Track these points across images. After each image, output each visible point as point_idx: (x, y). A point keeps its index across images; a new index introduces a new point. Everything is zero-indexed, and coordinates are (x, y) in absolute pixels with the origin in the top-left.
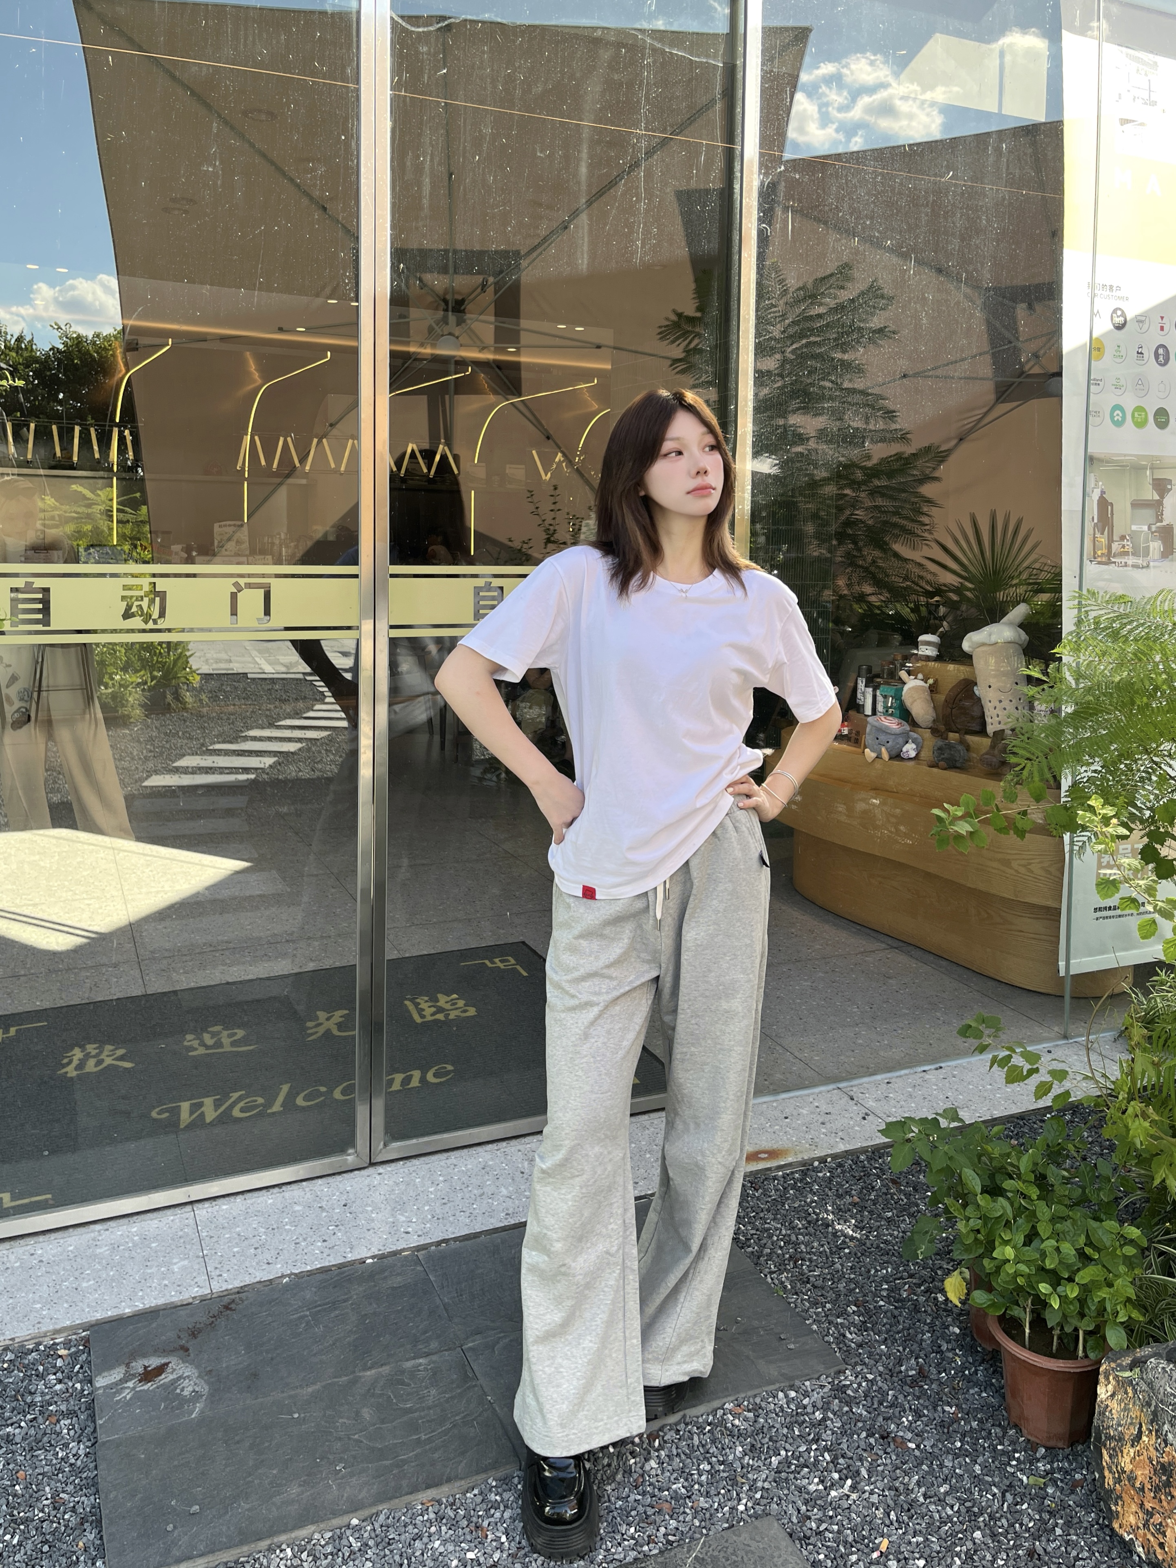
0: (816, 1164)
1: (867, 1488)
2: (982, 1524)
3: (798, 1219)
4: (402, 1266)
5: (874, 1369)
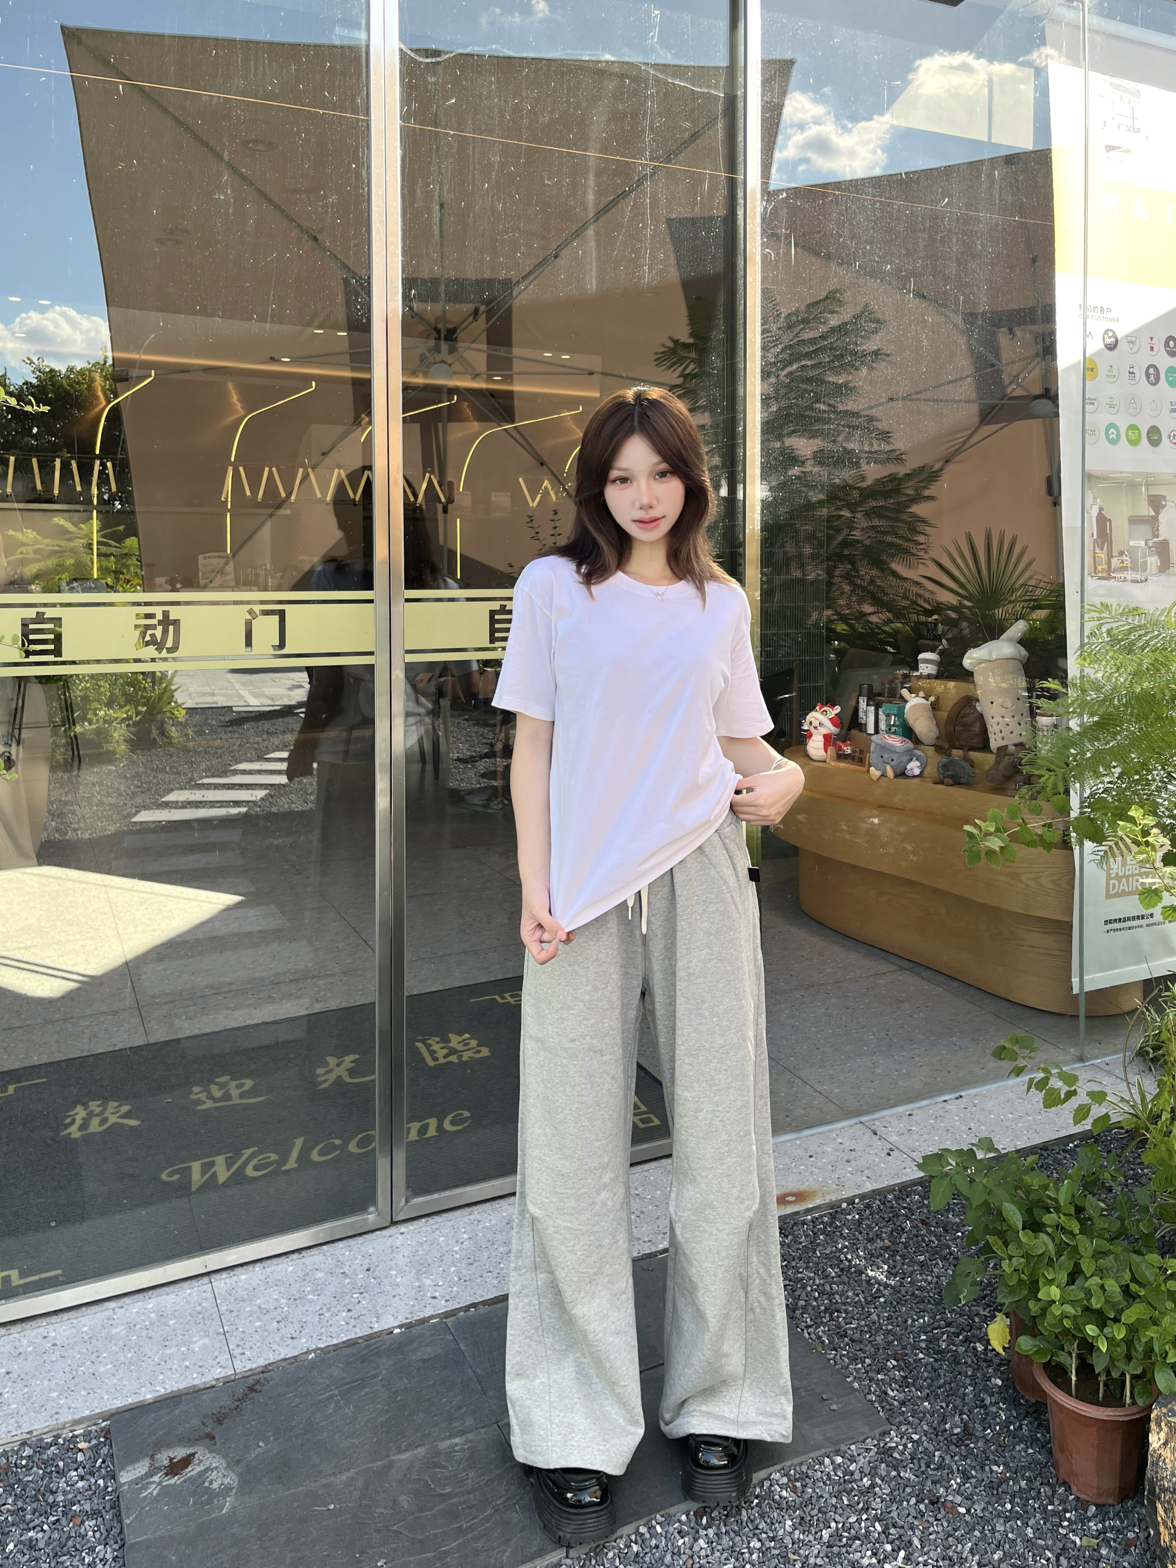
0: (844, 1205)
1: (922, 1560)
3: (831, 1266)
4: (432, 1335)
5: (919, 1429)
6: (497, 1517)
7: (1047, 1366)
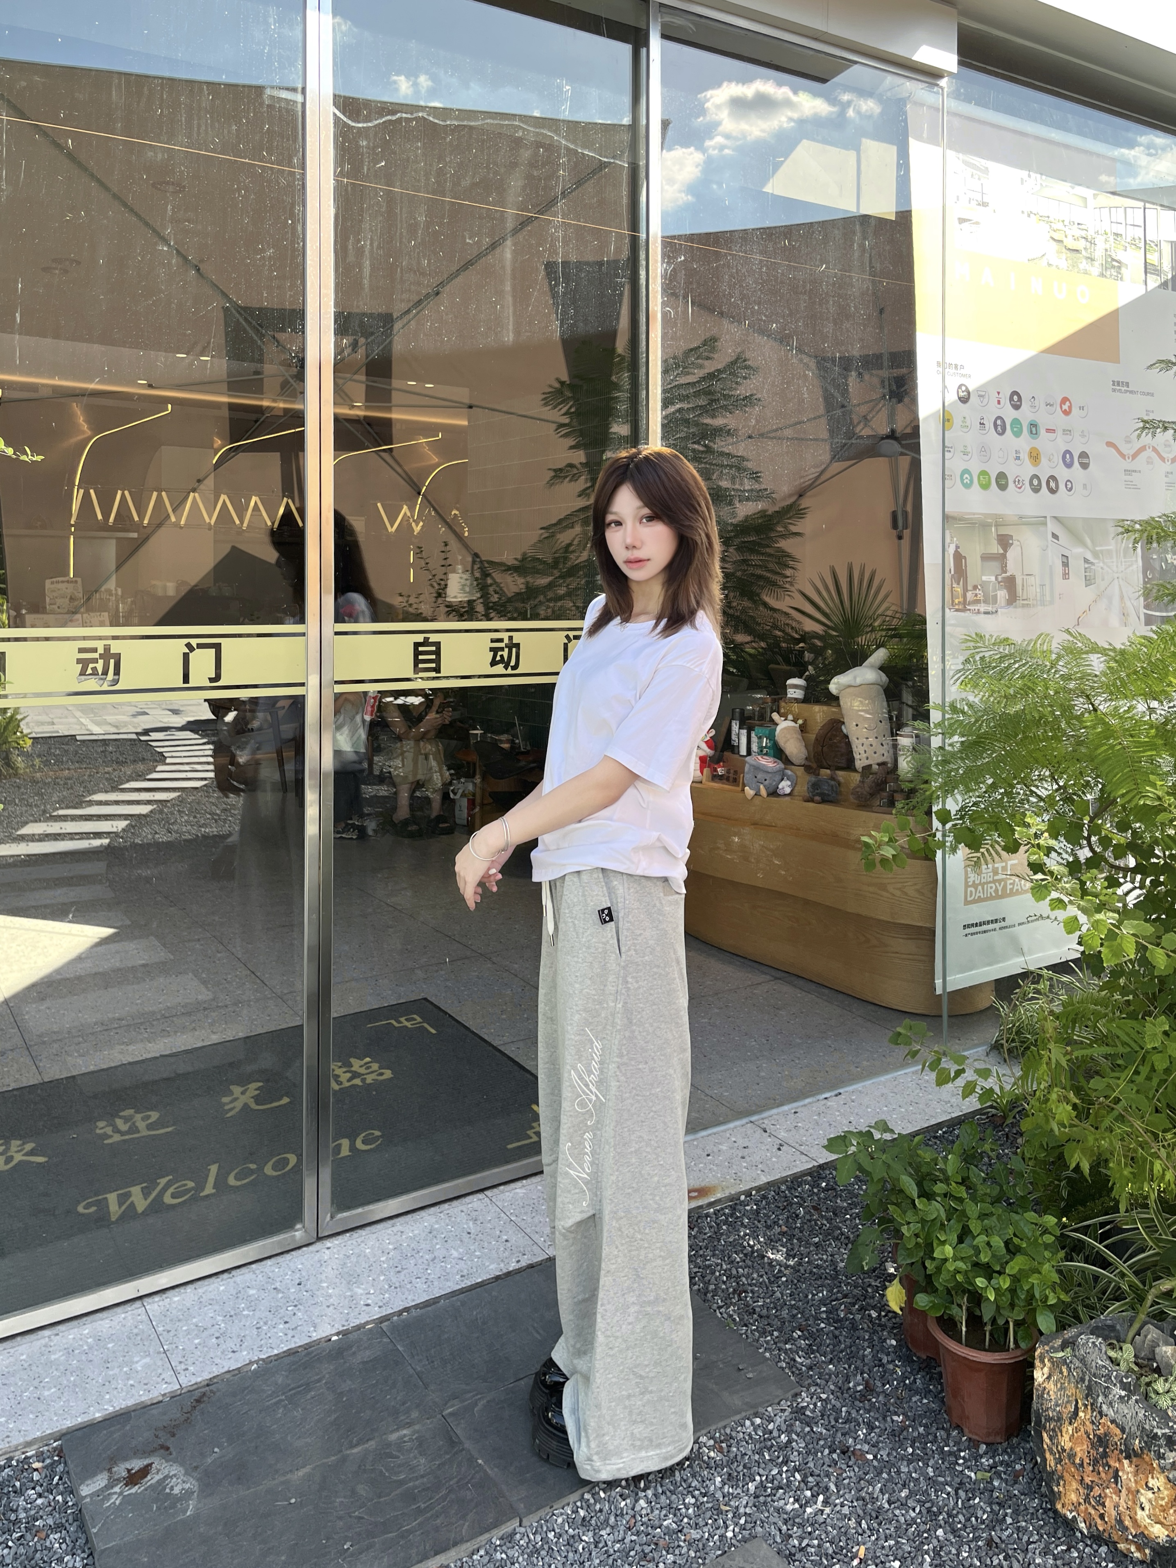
0: (743, 1197)
1: (837, 1501)
2: (942, 1522)
3: (736, 1253)
4: (369, 1339)
5: (827, 1389)
6: (453, 1496)
7: (940, 1320)
